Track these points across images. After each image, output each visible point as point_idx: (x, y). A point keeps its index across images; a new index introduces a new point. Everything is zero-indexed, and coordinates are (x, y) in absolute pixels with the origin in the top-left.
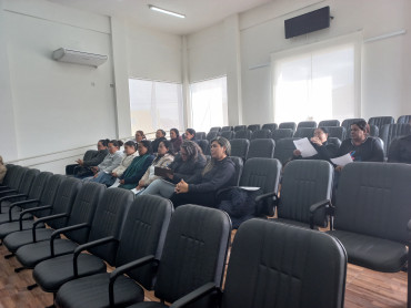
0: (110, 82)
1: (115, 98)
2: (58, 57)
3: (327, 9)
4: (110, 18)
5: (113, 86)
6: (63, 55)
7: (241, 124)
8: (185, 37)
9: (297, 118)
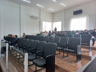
0: (39, 22)
1: (40, 25)
2: (32, 17)
3: (82, 10)
4: (40, 10)
5: (40, 22)
6: (33, 17)
7: (64, 31)
8: (53, 14)
9: (75, 30)
